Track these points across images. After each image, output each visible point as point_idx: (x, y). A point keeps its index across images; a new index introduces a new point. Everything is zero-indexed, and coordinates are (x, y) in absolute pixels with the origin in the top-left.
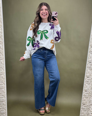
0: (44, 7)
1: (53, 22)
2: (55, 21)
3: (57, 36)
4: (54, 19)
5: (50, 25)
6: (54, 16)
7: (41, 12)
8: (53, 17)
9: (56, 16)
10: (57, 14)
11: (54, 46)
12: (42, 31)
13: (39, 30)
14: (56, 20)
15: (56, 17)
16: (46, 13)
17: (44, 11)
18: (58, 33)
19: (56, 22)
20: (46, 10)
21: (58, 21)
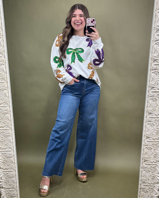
0: (78, 12)
1: (89, 35)
2: (93, 33)
3: (97, 58)
4: (91, 31)
5: (87, 40)
7: (73, 19)
8: (89, 27)
9: (93, 25)
10: (95, 22)
11: (93, 73)
12: (75, 50)
13: (69, 47)
14: (94, 32)
15: (93, 27)
16: (80, 21)
17: (78, 18)
18: (98, 53)
19: (93, 35)
20: (81, 16)
21: (97, 33)
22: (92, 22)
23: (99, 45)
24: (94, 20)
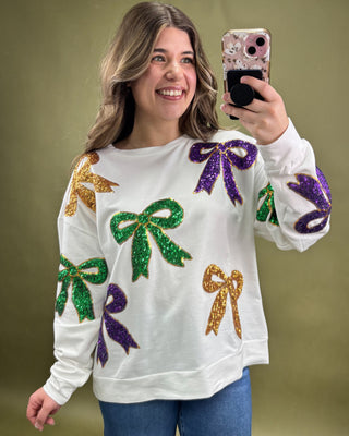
2: (257, 103)
5: (195, 155)
6: (239, 66)
8: (234, 77)
9: (256, 67)
10: (266, 52)
14: (262, 98)
18: (305, 187)
22: (252, 51)
23: (296, 153)
24: (261, 41)
